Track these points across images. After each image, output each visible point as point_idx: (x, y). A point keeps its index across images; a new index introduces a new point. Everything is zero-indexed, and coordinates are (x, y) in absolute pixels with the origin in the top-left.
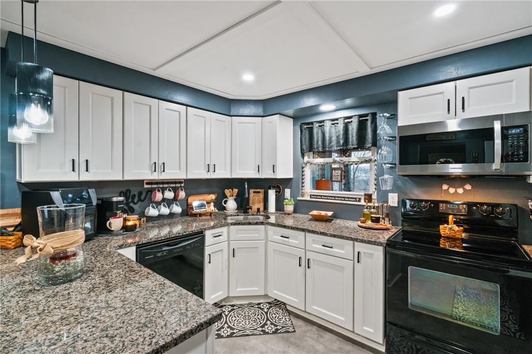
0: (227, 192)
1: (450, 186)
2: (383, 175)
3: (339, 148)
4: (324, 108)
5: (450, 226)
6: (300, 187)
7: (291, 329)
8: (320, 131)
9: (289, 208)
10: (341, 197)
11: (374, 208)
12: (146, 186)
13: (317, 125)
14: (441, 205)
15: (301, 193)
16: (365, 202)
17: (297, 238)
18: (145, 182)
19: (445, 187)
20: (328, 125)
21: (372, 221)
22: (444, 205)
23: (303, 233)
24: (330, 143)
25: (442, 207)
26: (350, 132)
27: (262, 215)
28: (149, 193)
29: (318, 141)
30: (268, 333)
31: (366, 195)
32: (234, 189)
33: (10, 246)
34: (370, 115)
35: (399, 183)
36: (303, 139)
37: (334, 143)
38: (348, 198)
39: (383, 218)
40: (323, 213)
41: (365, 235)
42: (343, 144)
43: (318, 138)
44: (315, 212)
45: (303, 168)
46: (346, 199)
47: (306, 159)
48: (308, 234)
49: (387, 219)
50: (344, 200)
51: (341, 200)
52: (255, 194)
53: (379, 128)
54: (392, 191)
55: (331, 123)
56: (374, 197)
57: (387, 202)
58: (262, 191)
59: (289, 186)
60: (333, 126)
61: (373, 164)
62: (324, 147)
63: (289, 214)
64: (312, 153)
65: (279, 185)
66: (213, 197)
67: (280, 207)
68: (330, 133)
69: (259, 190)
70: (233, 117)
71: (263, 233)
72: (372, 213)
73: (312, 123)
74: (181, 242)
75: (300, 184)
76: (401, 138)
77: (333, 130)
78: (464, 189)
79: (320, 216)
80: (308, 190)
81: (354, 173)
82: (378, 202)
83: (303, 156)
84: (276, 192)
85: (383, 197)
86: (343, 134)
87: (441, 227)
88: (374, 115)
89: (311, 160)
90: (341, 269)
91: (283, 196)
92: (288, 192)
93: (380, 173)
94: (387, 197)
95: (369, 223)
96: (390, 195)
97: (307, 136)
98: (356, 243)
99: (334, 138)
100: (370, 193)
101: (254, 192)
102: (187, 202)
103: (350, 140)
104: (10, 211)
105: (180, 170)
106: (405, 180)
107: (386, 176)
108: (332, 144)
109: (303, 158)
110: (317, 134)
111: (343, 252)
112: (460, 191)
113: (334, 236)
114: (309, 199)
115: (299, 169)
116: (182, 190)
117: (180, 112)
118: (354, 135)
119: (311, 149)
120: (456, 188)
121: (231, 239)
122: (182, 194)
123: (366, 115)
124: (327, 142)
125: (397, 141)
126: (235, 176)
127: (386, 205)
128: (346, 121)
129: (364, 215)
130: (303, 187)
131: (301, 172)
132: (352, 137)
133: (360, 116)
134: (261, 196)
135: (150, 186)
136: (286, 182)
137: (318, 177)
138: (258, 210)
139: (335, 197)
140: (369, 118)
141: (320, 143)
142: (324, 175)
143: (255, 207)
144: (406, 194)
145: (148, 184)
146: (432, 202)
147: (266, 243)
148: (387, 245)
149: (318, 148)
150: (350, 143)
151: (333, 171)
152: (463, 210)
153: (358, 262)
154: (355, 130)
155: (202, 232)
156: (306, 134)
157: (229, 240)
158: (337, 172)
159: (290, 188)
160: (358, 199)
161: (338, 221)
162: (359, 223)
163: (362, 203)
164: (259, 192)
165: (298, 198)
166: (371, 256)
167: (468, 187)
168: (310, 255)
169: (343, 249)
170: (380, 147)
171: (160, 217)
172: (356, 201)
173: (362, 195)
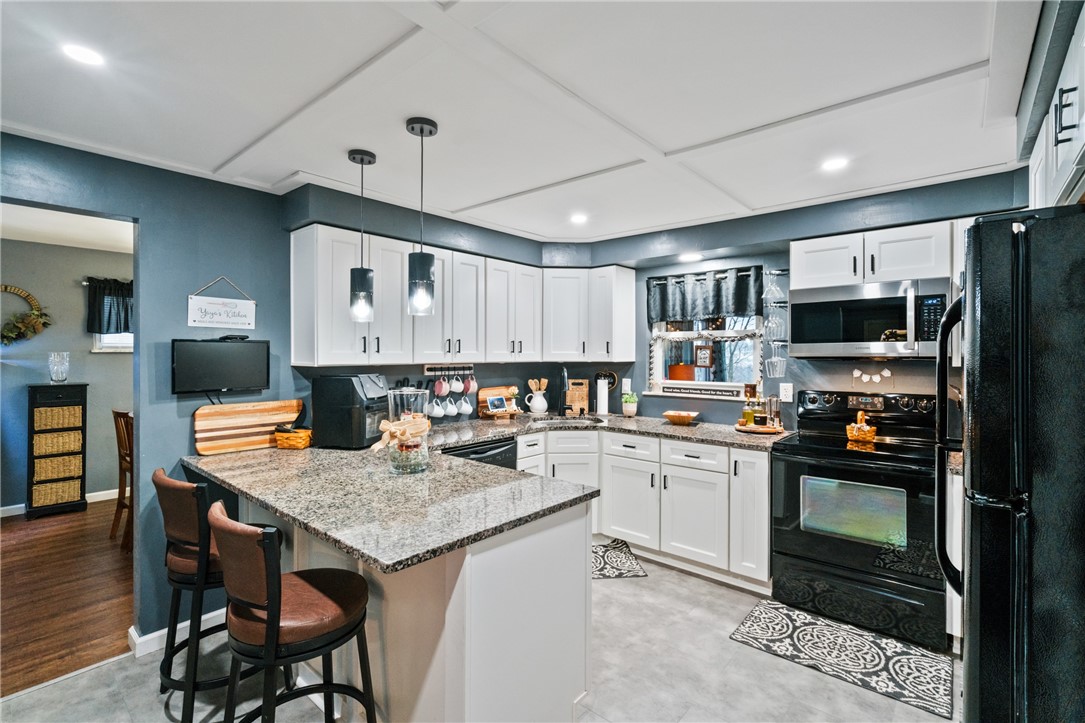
0: (532, 383)
1: (864, 372)
2: (771, 357)
3: (707, 317)
4: (685, 257)
5: (858, 425)
6: (647, 375)
7: (641, 573)
8: (678, 290)
9: (630, 407)
10: (710, 390)
11: (759, 405)
12: (427, 373)
13: (674, 281)
14: (850, 398)
15: (647, 385)
16: (746, 396)
17: (648, 447)
18: (426, 367)
19: (857, 373)
20: (690, 281)
21: (756, 422)
22: (855, 398)
23: (657, 440)
24: (693, 309)
25: (852, 401)
26: (724, 293)
27: (589, 419)
28: (431, 384)
29: (674, 306)
30: (609, 577)
31: (747, 386)
32: (543, 380)
33: (300, 445)
34: (753, 269)
35: (795, 368)
36: (652, 302)
37: (700, 308)
38: (720, 391)
39: (772, 420)
40: (684, 414)
41: (746, 439)
42: (713, 311)
43: (674, 301)
44: (671, 413)
45: (651, 346)
46: (718, 393)
47: (656, 332)
48: (663, 441)
49: (777, 420)
50: (716, 395)
51: (711, 394)
52: (574, 387)
53: (766, 290)
54: (785, 380)
55: (694, 278)
56: (760, 389)
57: (777, 396)
58: (586, 382)
59: (628, 374)
60: (698, 283)
61: (758, 341)
62: (684, 314)
63: (630, 417)
64: (664, 323)
65: (614, 372)
66: (515, 390)
67: (615, 407)
68: (693, 293)
69: (580, 381)
70: (545, 269)
71: (595, 443)
72: (755, 412)
73: (665, 278)
74: (491, 449)
75: (647, 370)
76: (794, 307)
77: (698, 289)
78: (881, 376)
79: (679, 417)
80: (659, 382)
81: (732, 354)
82: (765, 396)
83: (651, 327)
84: (609, 383)
85: (772, 388)
86: (714, 296)
87: (848, 427)
88: (759, 269)
89: (663, 333)
90: (712, 485)
91: (618, 390)
92: (626, 384)
93: (767, 354)
94: (778, 388)
95: (752, 426)
96: (782, 386)
97: (658, 297)
98: (732, 449)
99: (700, 302)
100: (754, 383)
101: (573, 384)
102: (477, 399)
103: (724, 305)
104: (287, 403)
105: (477, 350)
106: (803, 364)
107: (774, 359)
108: (696, 311)
109: (651, 331)
110: (674, 294)
111: (714, 462)
112: (877, 378)
113: (702, 441)
114: (661, 393)
115: (645, 347)
116: (472, 379)
117: (477, 267)
118: (731, 297)
119: (663, 316)
120: (871, 374)
121: (549, 451)
122: (474, 386)
123: (748, 269)
124: (689, 308)
125: (789, 309)
126: (548, 359)
127: (775, 399)
128: (718, 276)
129: (744, 415)
130: (651, 375)
131: (648, 353)
132: (727, 300)
133: (739, 270)
134: (585, 389)
135: (432, 373)
136: (625, 368)
137: (671, 361)
138: (582, 410)
139: (701, 390)
140: (752, 273)
141: (678, 308)
142: (681, 357)
143: (576, 407)
144: (803, 383)
145: (429, 370)
146: (839, 394)
147: (600, 457)
148: (774, 449)
149: (674, 316)
150: (724, 309)
151: (699, 352)
152: (879, 405)
153: (735, 474)
154: (731, 291)
155: (513, 438)
156: (656, 293)
157: (546, 453)
158: (703, 352)
159: (631, 377)
160: (735, 393)
161: (706, 425)
162: (738, 426)
163: (742, 397)
164: (581, 384)
165: (644, 393)
166: (752, 465)
167: (887, 373)
168: (666, 470)
169: (714, 459)
170: (767, 318)
171: (446, 417)
172: (733, 395)
173: (741, 387)
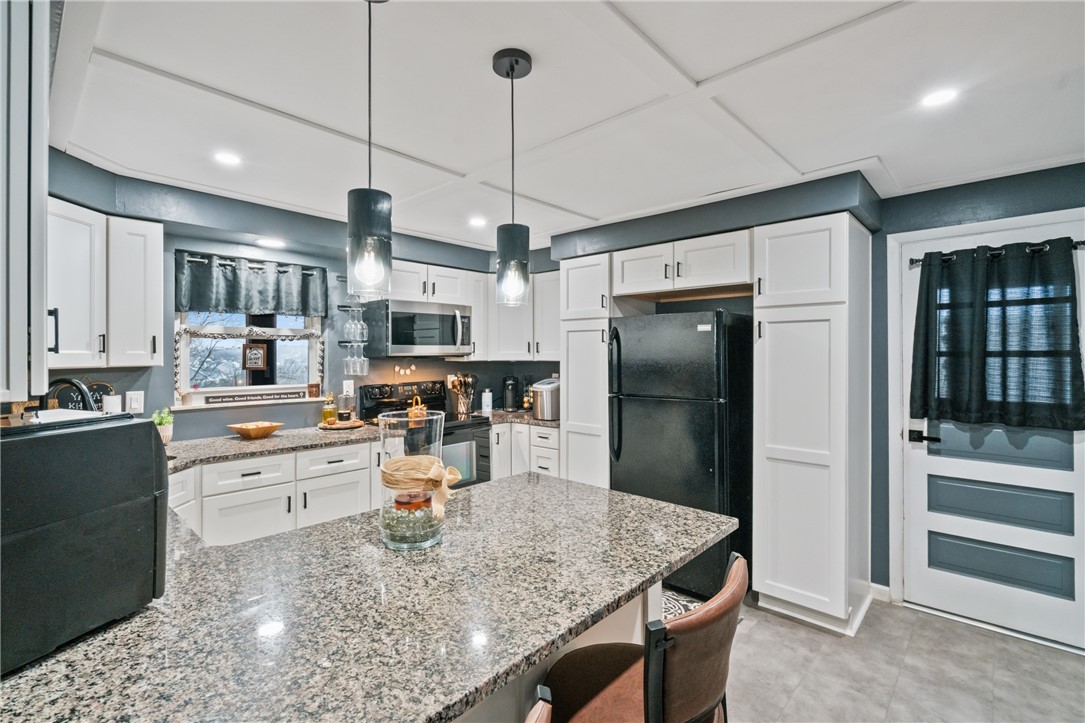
1: (401, 368)
10: (274, 394)
11: (330, 402)
13: (221, 262)
14: (400, 388)
16: (312, 396)
17: (279, 467)
19: (397, 369)
22: (402, 388)
23: (292, 455)
25: (401, 390)
26: (283, 288)
29: (217, 293)
31: (309, 386)
34: (317, 270)
37: (253, 301)
38: (285, 394)
42: (276, 306)
43: (218, 287)
45: (176, 343)
46: (283, 396)
47: (178, 324)
48: (300, 454)
50: (280, 398)
51: (275, 399)
54: (348, 377)
55: (248, 264)
59: (138, 384)
60: (254, 272)
61: (315, 341)
65: (106, 383)
68: (247, 282)
71: (192, 486)
78: (411, 369)
80: (188, 390)
86: (276, 290)
88: (323, 271)
90: (355, 484)
92: (135, 399)
94: (342, 385)
95: (339, 423)
96: (345, 383)
98: (373, 443)
99: (253, 294)
100: (316, 383)
110: (217, 278)
111: (356, 461)
112: (408, 372)
113: (347, 443)
114: (201, 405)
118: (295, 294)
120: (405, 369)
124: (245, 299)
127: (342, 396)
129: (325, 414)
130: (175, 383)
132: (289, 296)
133: (304, 267)
136: (132, 376)
139: (261, 395)
140: (316, 273)
144: (361, 379)
146: (392, 386)
151: (248, 351)
152: (415, 391)
154: (296, 288)
158: (255, 352)
159: (145, 388)
160: (301, 394)
163: (308, 398)
165: (174, 408)
167: (414, 367)
169: (356, 458)
172: (300, 397)
173: (304, 388)
